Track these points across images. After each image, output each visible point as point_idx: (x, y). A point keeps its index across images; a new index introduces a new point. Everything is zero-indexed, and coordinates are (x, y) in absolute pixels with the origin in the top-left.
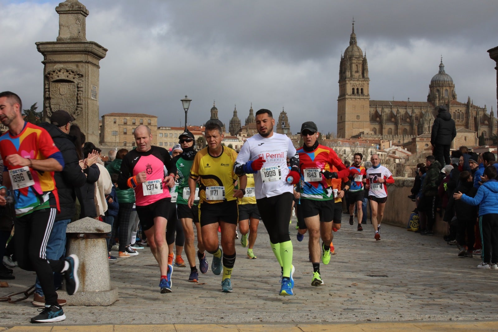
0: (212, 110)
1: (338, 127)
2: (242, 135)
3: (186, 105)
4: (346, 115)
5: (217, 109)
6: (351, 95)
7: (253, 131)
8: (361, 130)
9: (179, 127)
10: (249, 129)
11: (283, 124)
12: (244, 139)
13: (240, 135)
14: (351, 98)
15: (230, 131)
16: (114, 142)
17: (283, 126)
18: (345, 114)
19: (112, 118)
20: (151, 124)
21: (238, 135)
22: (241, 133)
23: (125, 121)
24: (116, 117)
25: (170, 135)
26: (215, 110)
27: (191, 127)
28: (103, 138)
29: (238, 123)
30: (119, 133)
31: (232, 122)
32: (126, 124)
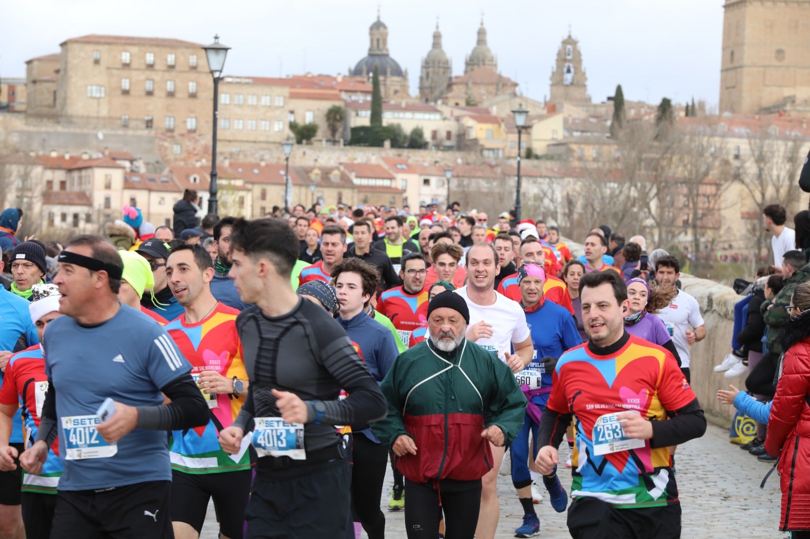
0: (371, 28)
1: (723, 81)
2: (452, 102)
4: (746, 48)
5: (385, 27)
7: (483, 90)
8: (787, 92)
9: (277, 76)
10: (475, 83)
11: (569, 71)
12: (457, 112)
13: (445, 103)
15: (421, 88)
16: (96, 115)
18: (742, 45)
19: (89, 48)
20: (199, 69)
21: (439, 102)
22: (450, 95)
23: (126, 57)
24: (101, 47)
25: (252, 100)
26: (382, 29)
27: (310, 78)
28: (64, 104)
29: (443, 68)
30: (107, 89)
31: (429, 63)
32: (127, 68)
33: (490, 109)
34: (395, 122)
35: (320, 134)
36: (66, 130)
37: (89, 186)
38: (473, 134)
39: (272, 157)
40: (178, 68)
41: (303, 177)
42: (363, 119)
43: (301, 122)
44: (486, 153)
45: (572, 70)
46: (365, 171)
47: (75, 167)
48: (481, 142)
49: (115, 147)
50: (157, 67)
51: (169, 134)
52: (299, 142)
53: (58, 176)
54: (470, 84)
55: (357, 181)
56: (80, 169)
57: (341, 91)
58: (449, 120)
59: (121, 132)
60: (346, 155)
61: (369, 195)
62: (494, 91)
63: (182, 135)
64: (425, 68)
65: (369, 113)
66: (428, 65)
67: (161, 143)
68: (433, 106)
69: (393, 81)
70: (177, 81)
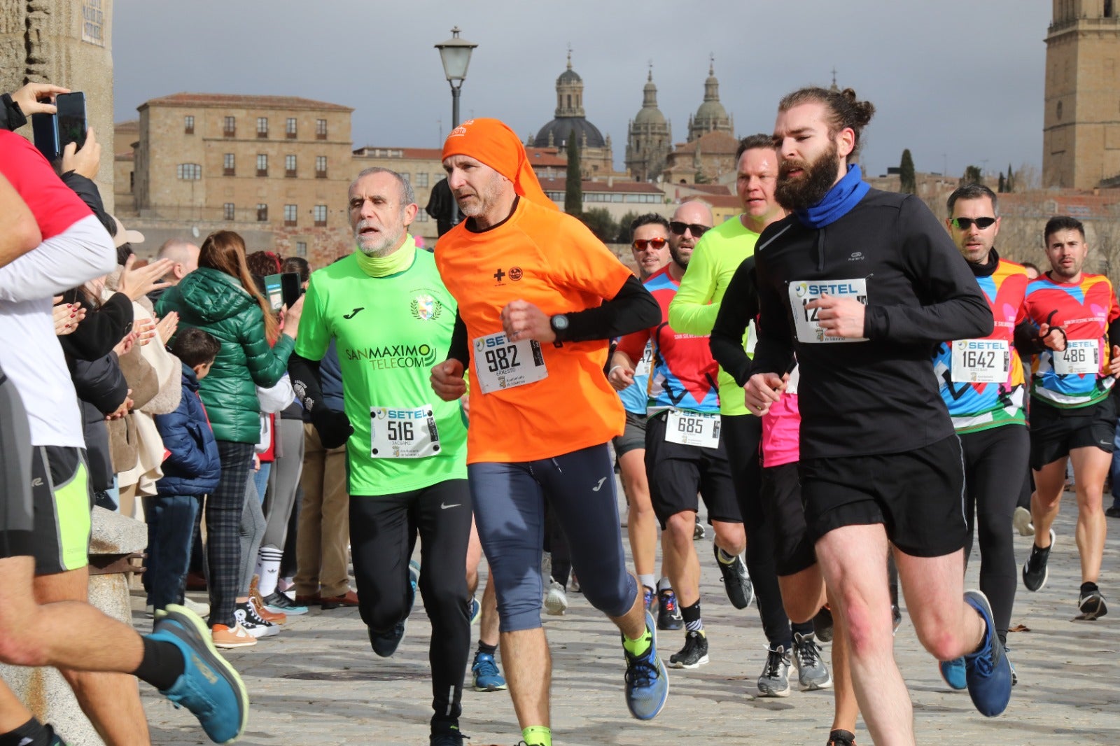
0: (560, 82)
1: (1046, 143)
2: (676, 179)
3: (456, 63)
4: (1078, 97)
5: (579, 80)
6: (1097, 21)
7: (717, 162)
10: (704, 154)
12: (684, 192)
13: (667, 179)
14: (1098, 32)
15: (629, 164)
16: (189, 204)
18: (1074, 92)
19: (179, 113)
20: (330, 139)
21: (660, 179)
22: (673, 169)
23: (228, 125)
24: (193, 111)
26: (574, 82)
28: (145, 190)
29: (659, 134)
30: (204, 170)
31: (639, 128)
32: (231, 138)
34: (599, 206)
40: (300, 138)
50: (271, 137)
51: (290, 228)
54: (698, 154)
58: (674, 203)
63: (308, 230)
64: (634, 134)
65: (563, 195)
66: (638, 130)
67: (279, 241)
68: (650, 185)
69: (591, 153)
70: (300, 155)
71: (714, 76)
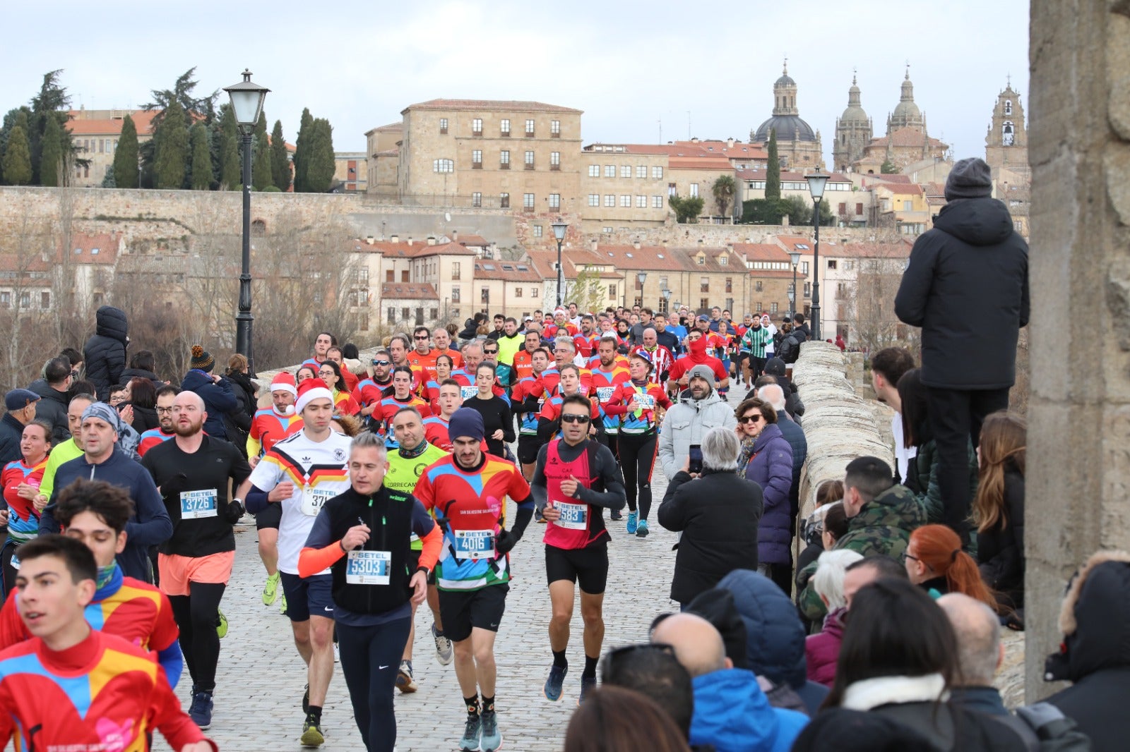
0: (776, 85)
2: (864, 170)
5: (793, 84)
7: (906, 154)
9: (656, 143)
10: (896, 147)
11: (1008, 130)
12: (869, 181)
13: (856, 170)
15: (836, 155)
17: (1009, 136)
19: (435, 115)
20: (562, 137)
21: (849, 170)
22: (864, 161)
23: (477, 125)
24: (447, 115)
25: (625, 172)
26: (789, 86)
27: (696, 144)
28: (407, 182)
29: (862, 129)
30: (456, 163)
31: (845, 125)
32: (479, 137)
33: (910, 177)
34: (795, 193)
35: (706, 211)
36: (409, 212)
37: (434, 277)
38: (888, 207)
39: (647, 238)
40: (537, 136)
41: (685, 262)
42: (758, 192)
43: (684, 196)
44: (904, 229)
45: (1012, 127)
46: (758, 252)
47: (419, 255)
48: (898, 216)
49: (464, 230)
50: (513, 136)
51: (528, 214)
52: (681, 220)
53: (401, 265)
54: (891, 147)
55: (749, 265)
56: (424, 257)
57: (730, 159)
58: (860, 190)
59: (472, 213)
60: (737, 235)
61: (764, 281)
62: (919, 156)
63: (544, 215)
64: (840, 130)
65: (764, 184)
66: (843, 126)
67: (519, 224)
68: (840, 175)
69: (803, 146)
70: (537, 151)
71: (909, 80)
